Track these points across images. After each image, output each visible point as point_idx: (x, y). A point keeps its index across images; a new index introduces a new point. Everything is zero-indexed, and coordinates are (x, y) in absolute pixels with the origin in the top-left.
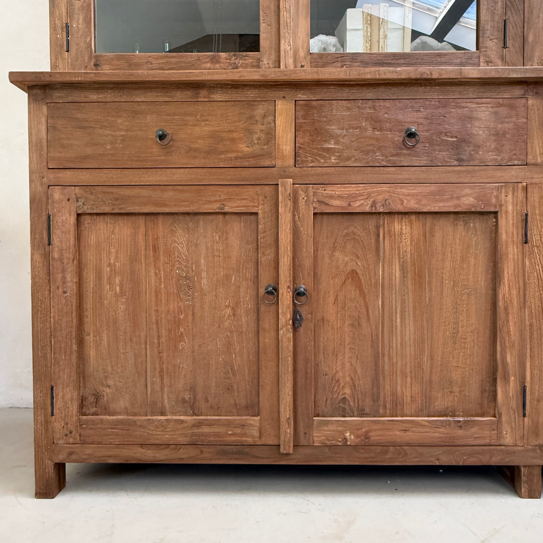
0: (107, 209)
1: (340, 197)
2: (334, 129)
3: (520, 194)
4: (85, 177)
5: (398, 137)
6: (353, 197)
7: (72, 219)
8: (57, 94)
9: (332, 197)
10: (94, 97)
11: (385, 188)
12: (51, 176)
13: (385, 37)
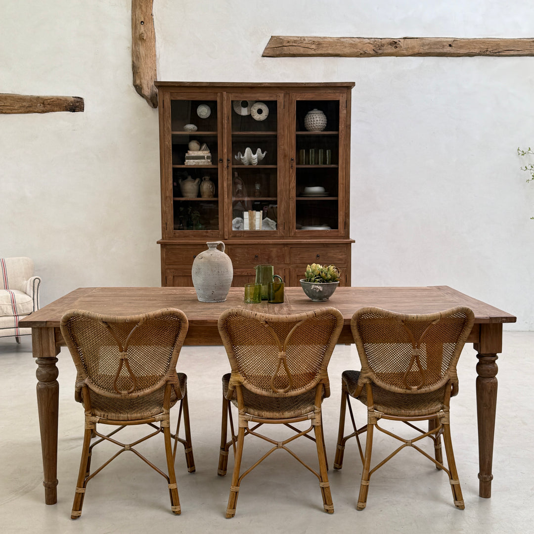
0: (181, 275)
1: (239, 272)
2: (237, 255)
3: (283, 271)
4: (175, 267)
5: (254, 257)
6: (243, 272)
7: (172, 277)
8: (168, 246)
9: (237, 272)
10: (177, 247)
11: (250, 269)
12: (167, 267)
13: (255, 220)
